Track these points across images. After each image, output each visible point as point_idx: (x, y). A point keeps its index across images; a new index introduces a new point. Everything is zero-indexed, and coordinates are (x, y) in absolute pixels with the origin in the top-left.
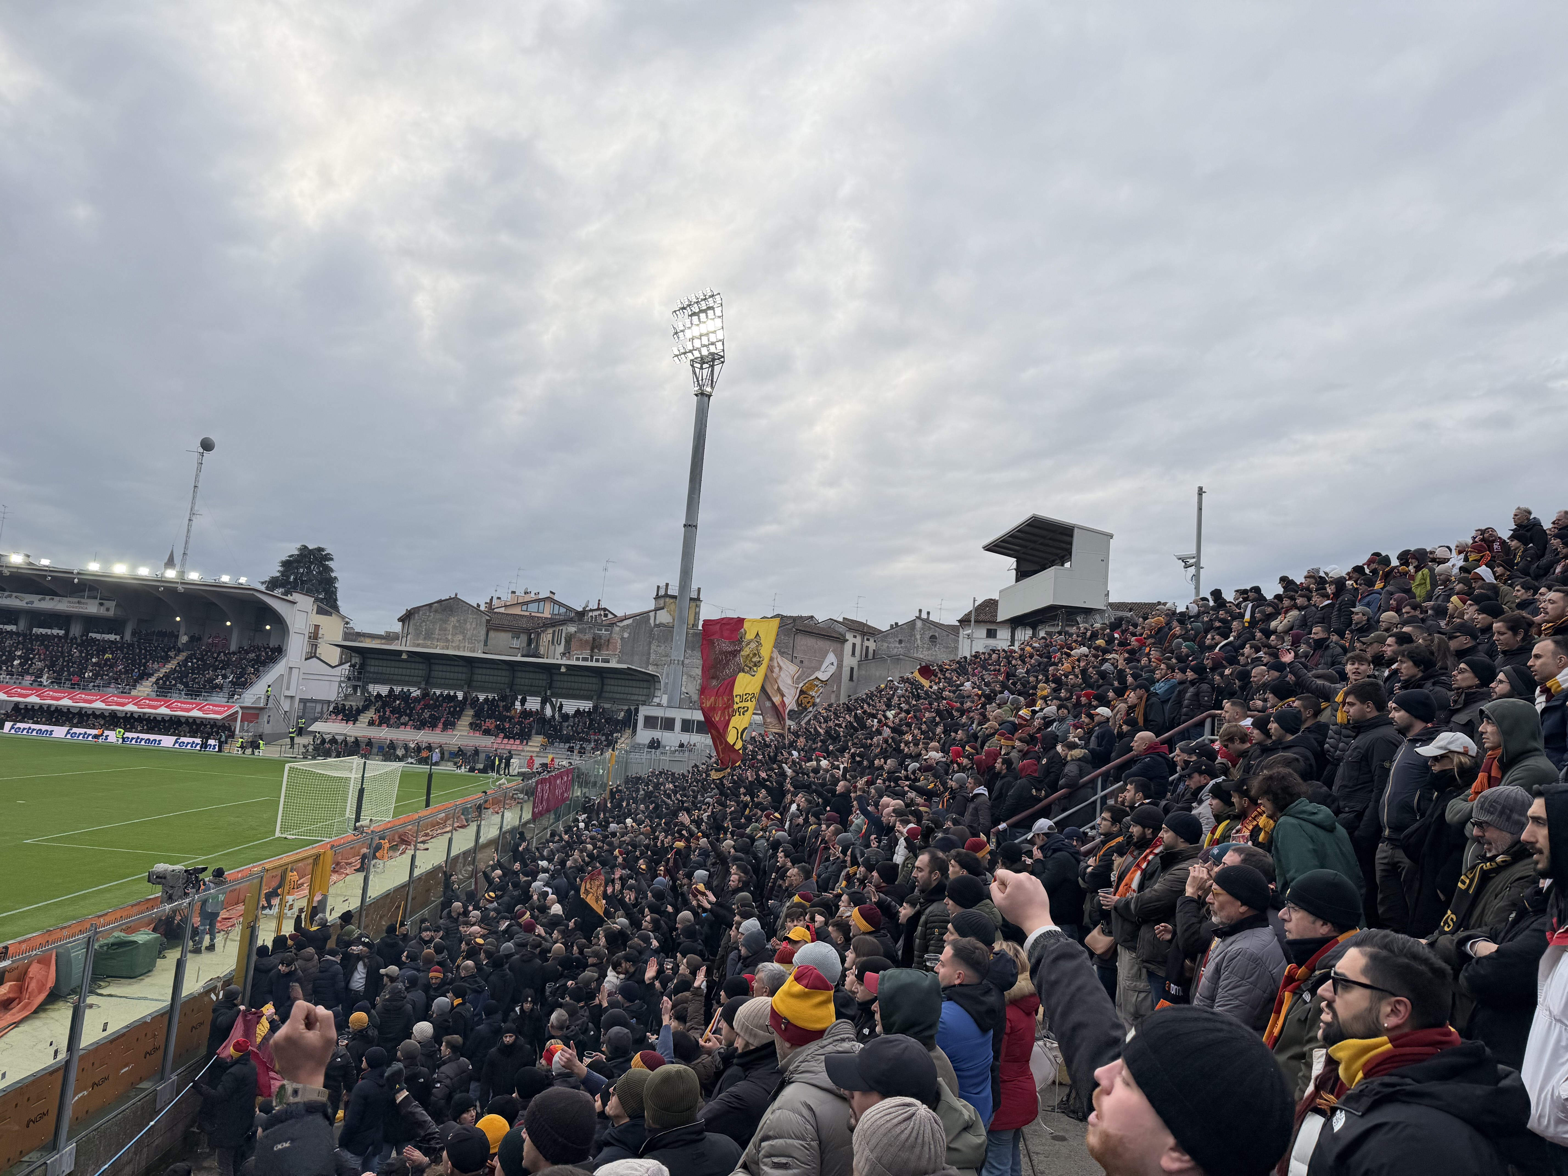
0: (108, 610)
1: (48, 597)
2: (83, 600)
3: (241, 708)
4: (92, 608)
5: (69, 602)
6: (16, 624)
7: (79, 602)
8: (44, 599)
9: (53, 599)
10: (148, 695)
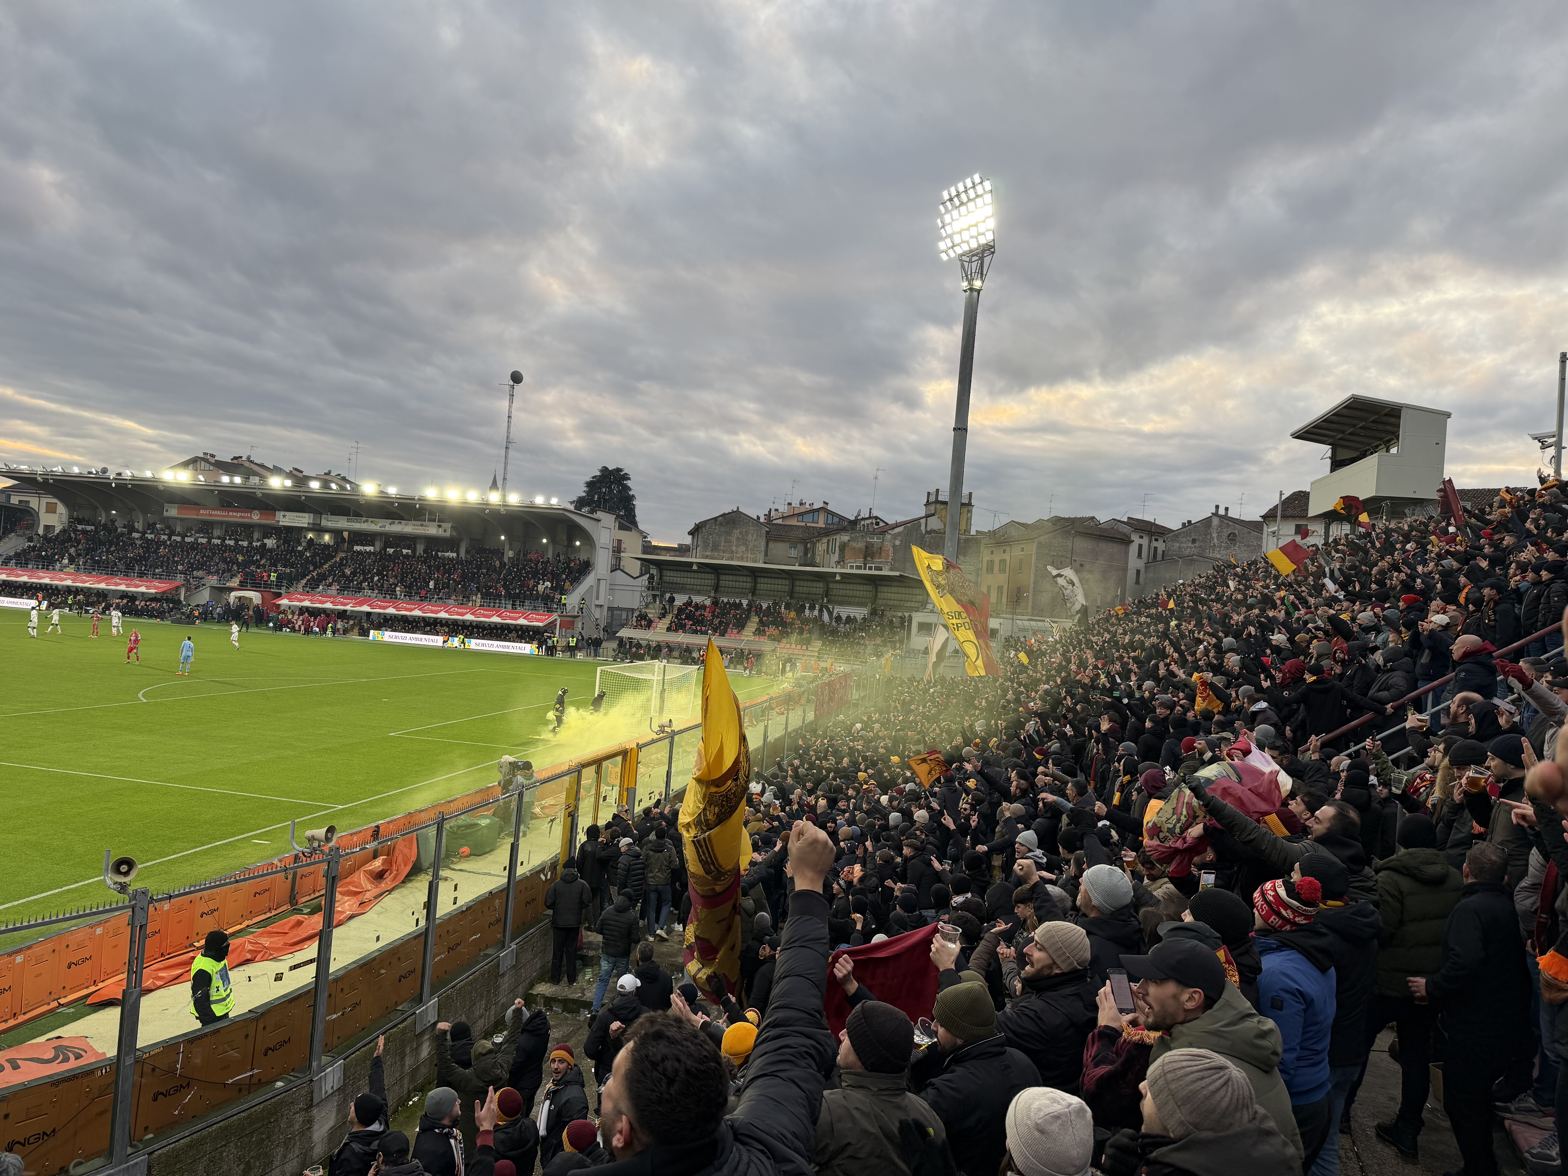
0: (445, 531)
1: (396, 521)
2: (424, 523)
3: (559, 616)
4: (432, 530)
5: (414, 525)
6: (373, 546)
7: (422, 525)
8: (394, 523)
10: (481, 605)
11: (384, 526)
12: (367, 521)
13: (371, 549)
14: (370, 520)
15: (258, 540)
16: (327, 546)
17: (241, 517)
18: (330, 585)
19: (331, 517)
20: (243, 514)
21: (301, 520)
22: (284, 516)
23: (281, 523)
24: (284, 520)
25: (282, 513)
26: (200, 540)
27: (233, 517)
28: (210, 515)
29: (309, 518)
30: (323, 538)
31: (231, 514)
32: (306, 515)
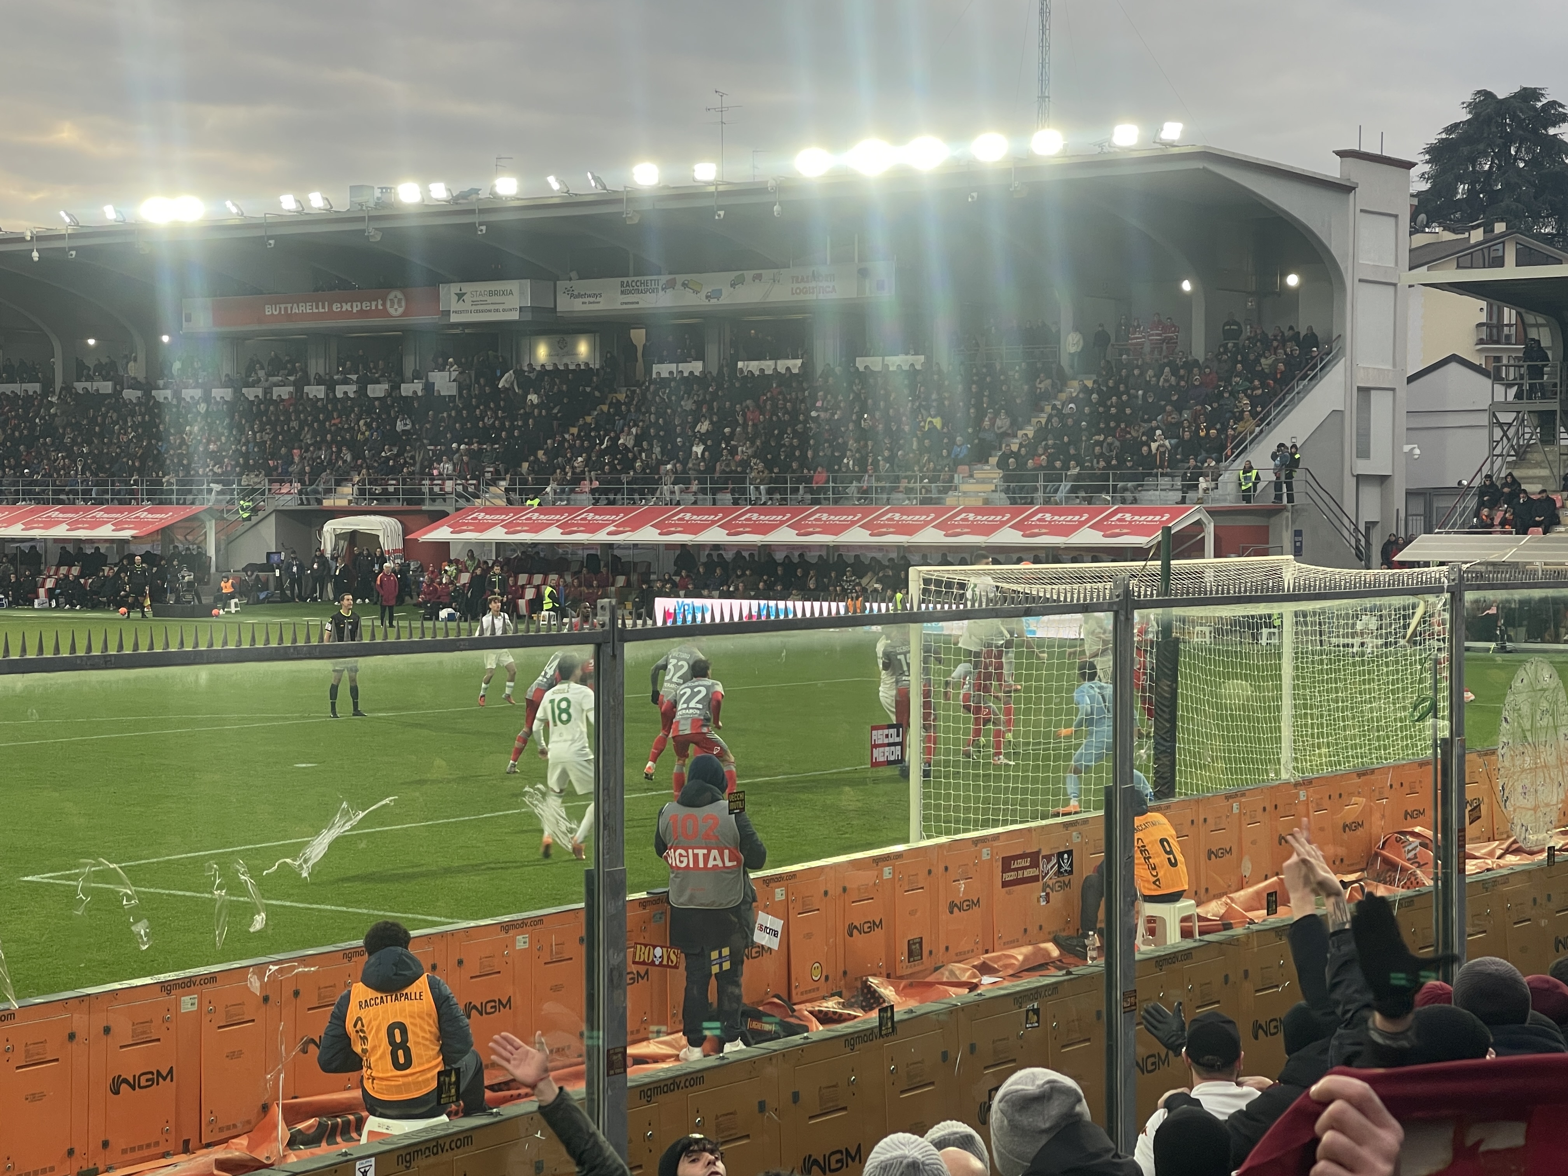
1: (749, 274)
3: (1212, 513)
4: (845, 286)
6: (700, 357)
9: (758, 277)
10: (986, 501)
11: (717, 294)
12: (671, 284)
13: (697, 367)
14: (680, 278)
15: (417, 376)
16: (584, 373)
17: (362, 313)
18: (577, 480)
19: (580, 285)
20: (366, 306)
22: (460, 296)
23: (454, 319)
24: (460, 306)
25: (455, 288)
26: (276, 392)
27: (349, 314)
28: (290, 317)
29: (522, 293)
30: (573, 353)
31: (336, 307)
32: (513, 285)
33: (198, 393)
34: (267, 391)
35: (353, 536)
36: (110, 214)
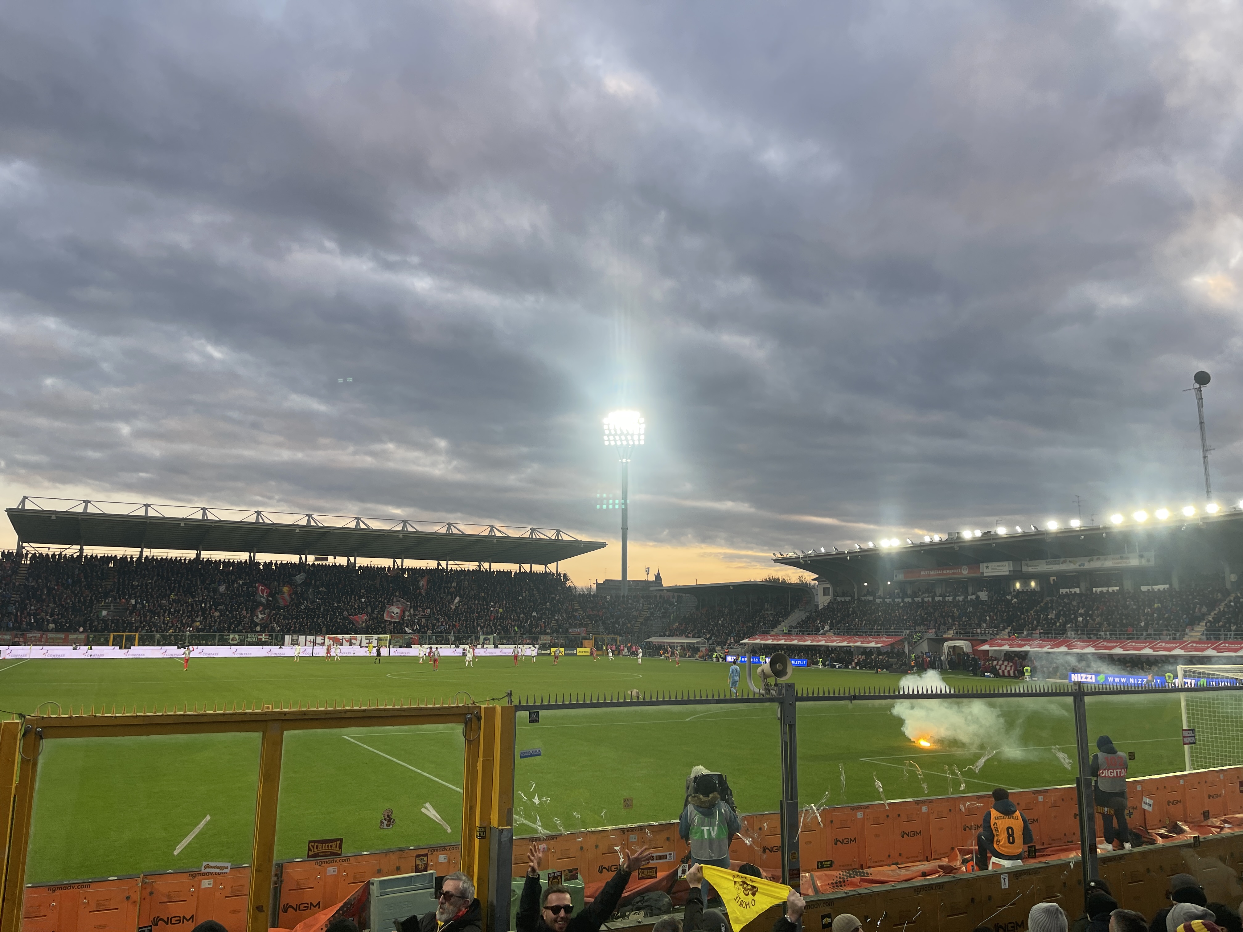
0: (1148, 561)
1: (1095, 558)
2: (1123, 555)
4: (1134, 561)
5: (1113, 559)
7: (1121, 557)
8: (1092, 560)
9: (1099, 559)
10: (1200, 639)
11: (1083, 565)
12: (1064, 562)
13: (1077, 590)
14: (1068, 559)
15: (973, 594)
16: (1033, 592)
17: (954, 573)
18: (1034, 629)
19: (1030, 563)
20: (955, 571)
21: (1002, 569)
22: (987, 567)
23: (985, 575)
24: (987, 570)
25: (985, 564)
26: (926, 600)
27: (949, 574)
28: (929, 575)
29: (1009, 565)
30: (1029, 585)
31: (944, 572)
32: (1006, 563)
33: (900, 600)
34: (923, 599)
35: (954, 647)
36: (871, 545)
